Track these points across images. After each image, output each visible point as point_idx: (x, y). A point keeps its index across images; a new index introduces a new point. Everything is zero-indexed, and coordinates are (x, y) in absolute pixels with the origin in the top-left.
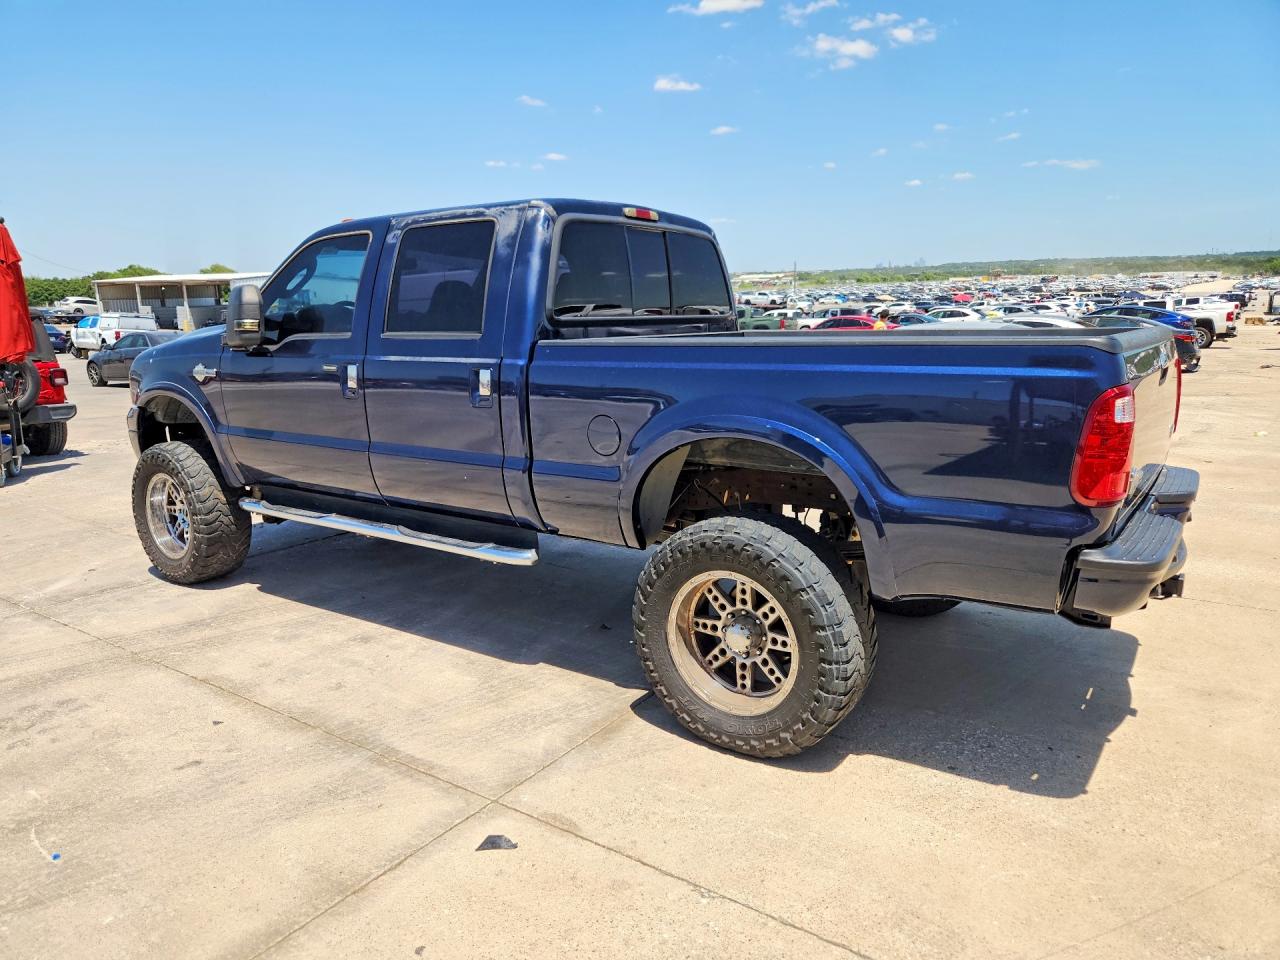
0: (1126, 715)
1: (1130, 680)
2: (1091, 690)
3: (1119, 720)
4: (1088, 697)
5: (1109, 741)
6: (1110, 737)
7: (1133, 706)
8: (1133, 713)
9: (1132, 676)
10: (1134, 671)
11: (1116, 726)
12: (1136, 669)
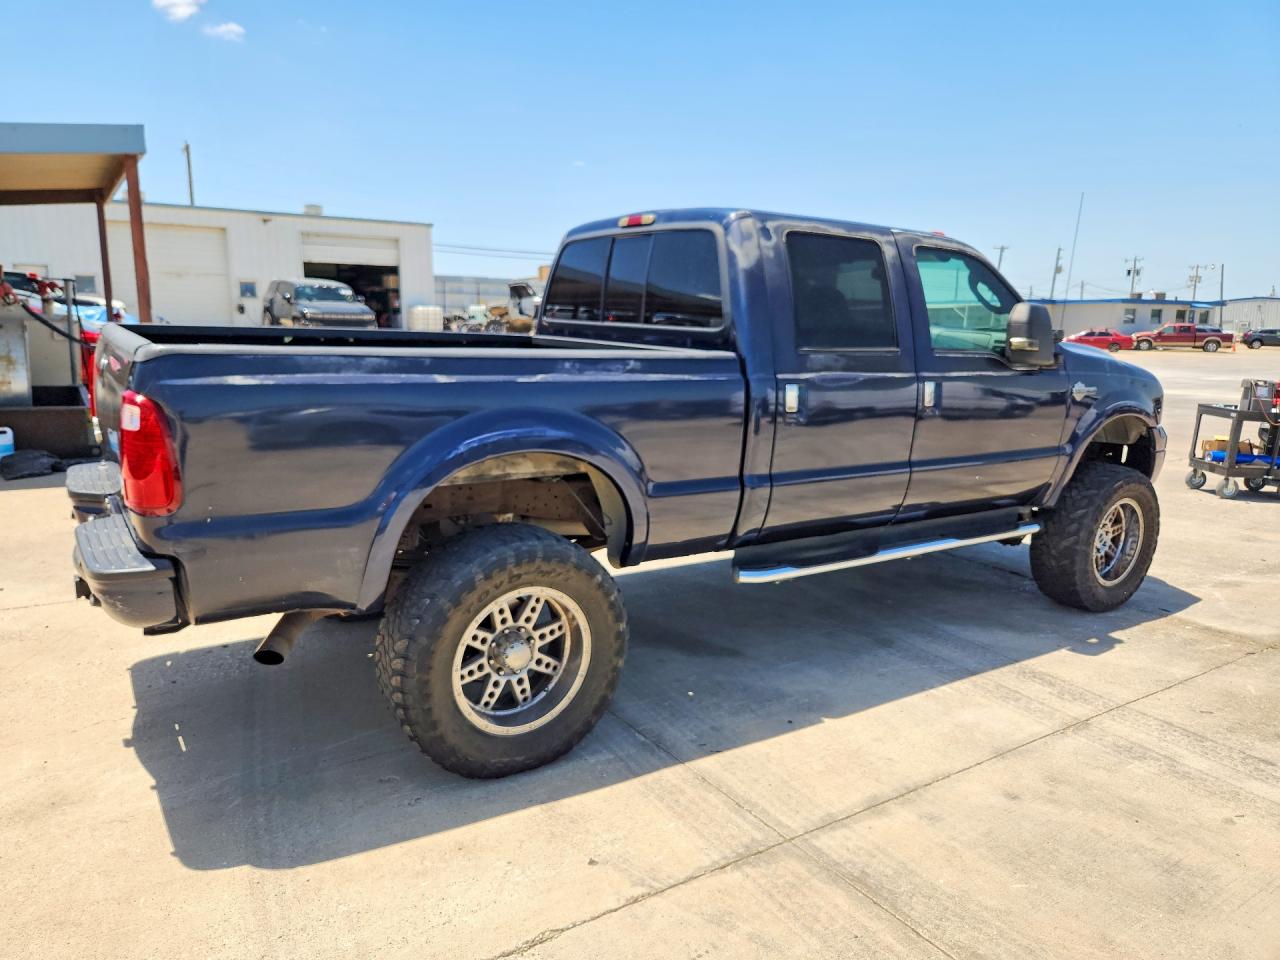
0: (133, 738)
1: (153, 782)
2: (184, 749)
3: (136, 729)
4: (180, 738)
5: (134, 707)
6: (135, 711)
7: (132, 749)
8: (127, 743)
9: (153, 788)
10: (154, 795)
11: (135, 722)
12: (153, 802)
